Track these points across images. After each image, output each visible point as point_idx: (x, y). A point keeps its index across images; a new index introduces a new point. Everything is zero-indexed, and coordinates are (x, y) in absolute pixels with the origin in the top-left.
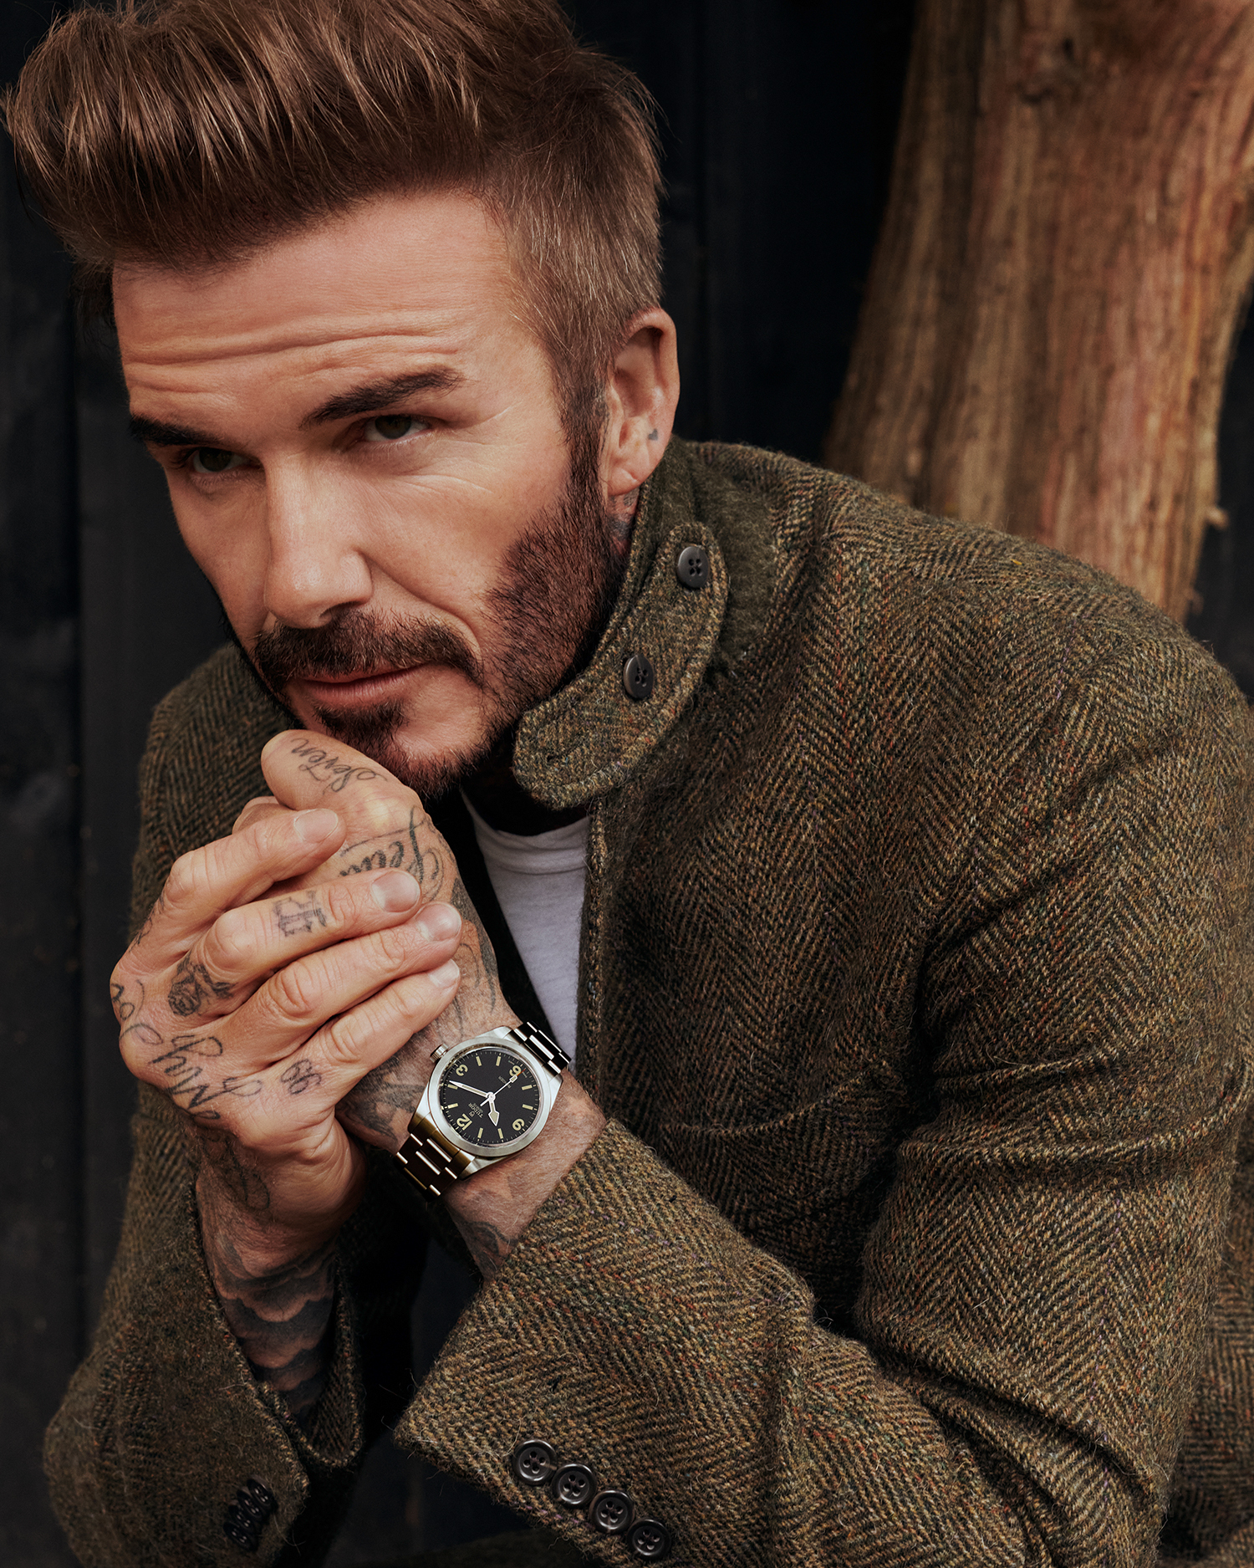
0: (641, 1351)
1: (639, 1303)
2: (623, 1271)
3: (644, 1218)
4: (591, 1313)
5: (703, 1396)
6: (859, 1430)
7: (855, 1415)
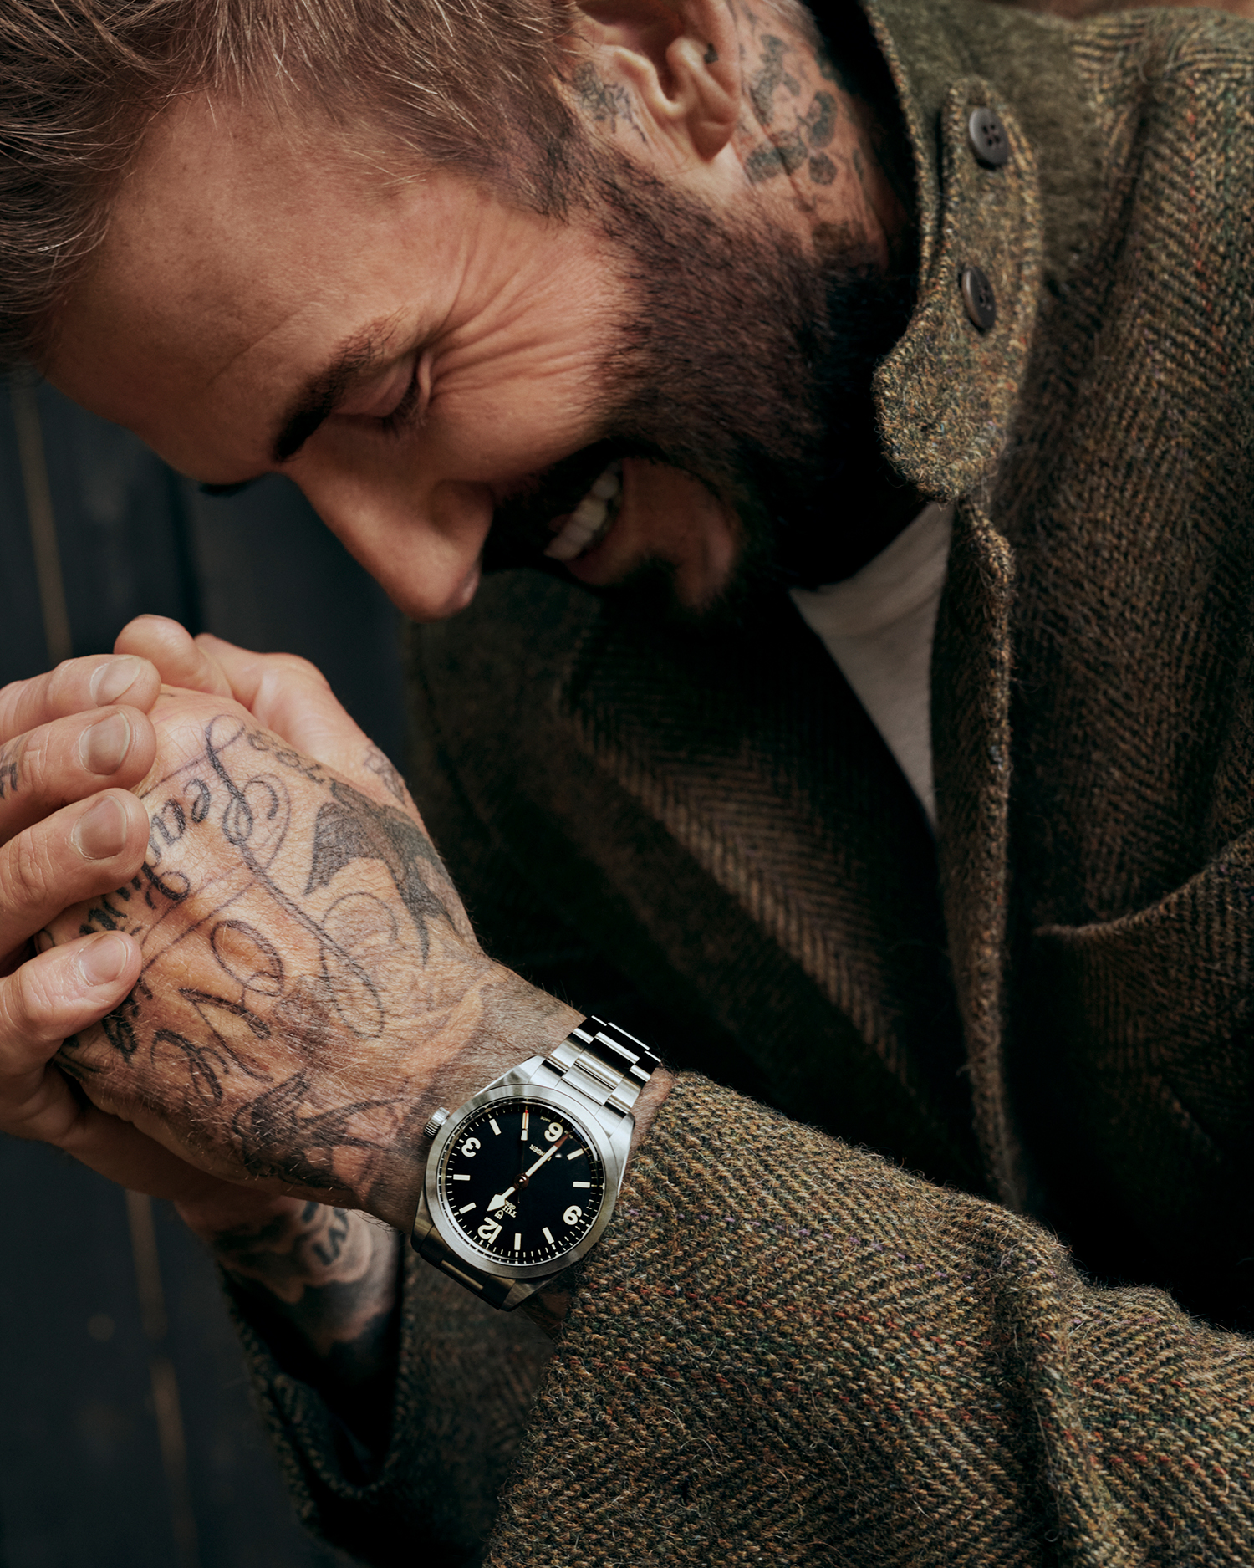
0: (802, 1408)
1: (783, 1334)
2: (747, 1292)
3: (762, 1203)
4: (712, 1369)
5: (917, 1450)
6: (1181, 1438)
7: (1169, 1414)
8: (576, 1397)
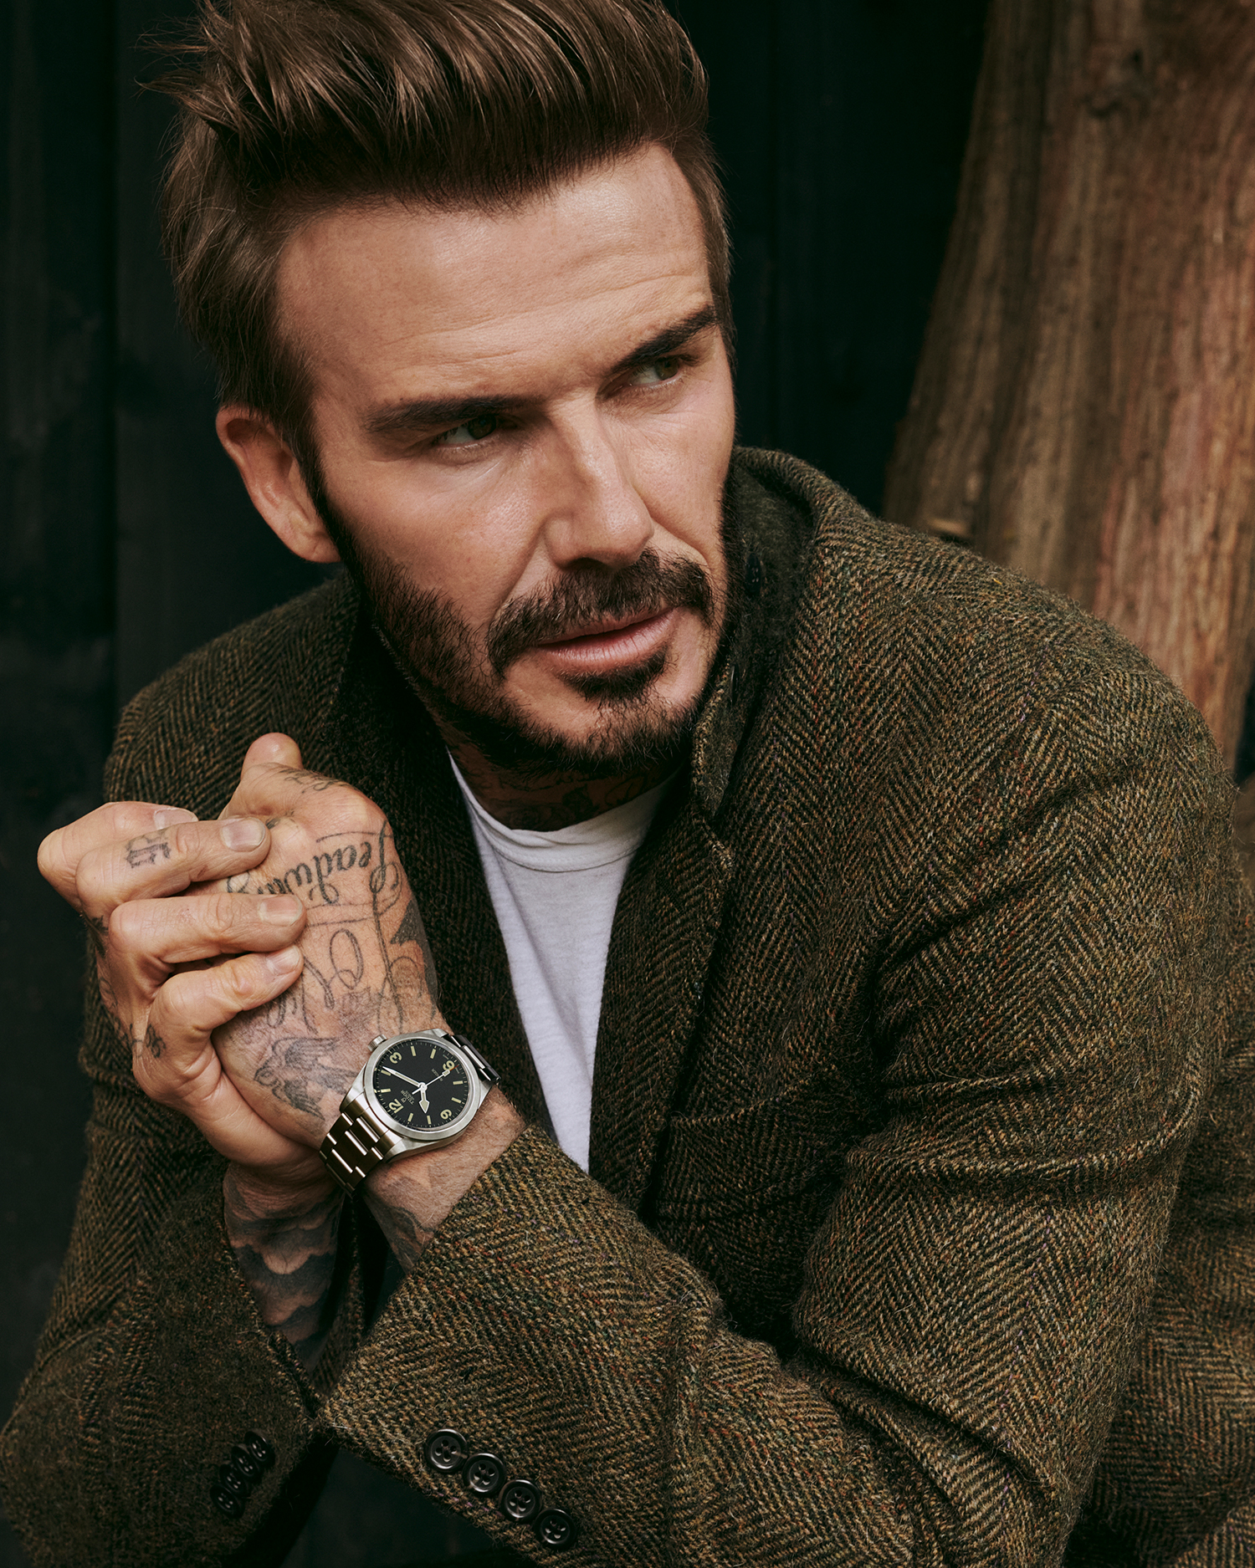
0: (549, 1344)
1: (548, 1297)
2: (534, 1266)
3: (556, 1217)
4: (502, 1306)
5: (605, 1388)
6: (751, 1426)
7: (748, 1412)
8: (416, 1302)
